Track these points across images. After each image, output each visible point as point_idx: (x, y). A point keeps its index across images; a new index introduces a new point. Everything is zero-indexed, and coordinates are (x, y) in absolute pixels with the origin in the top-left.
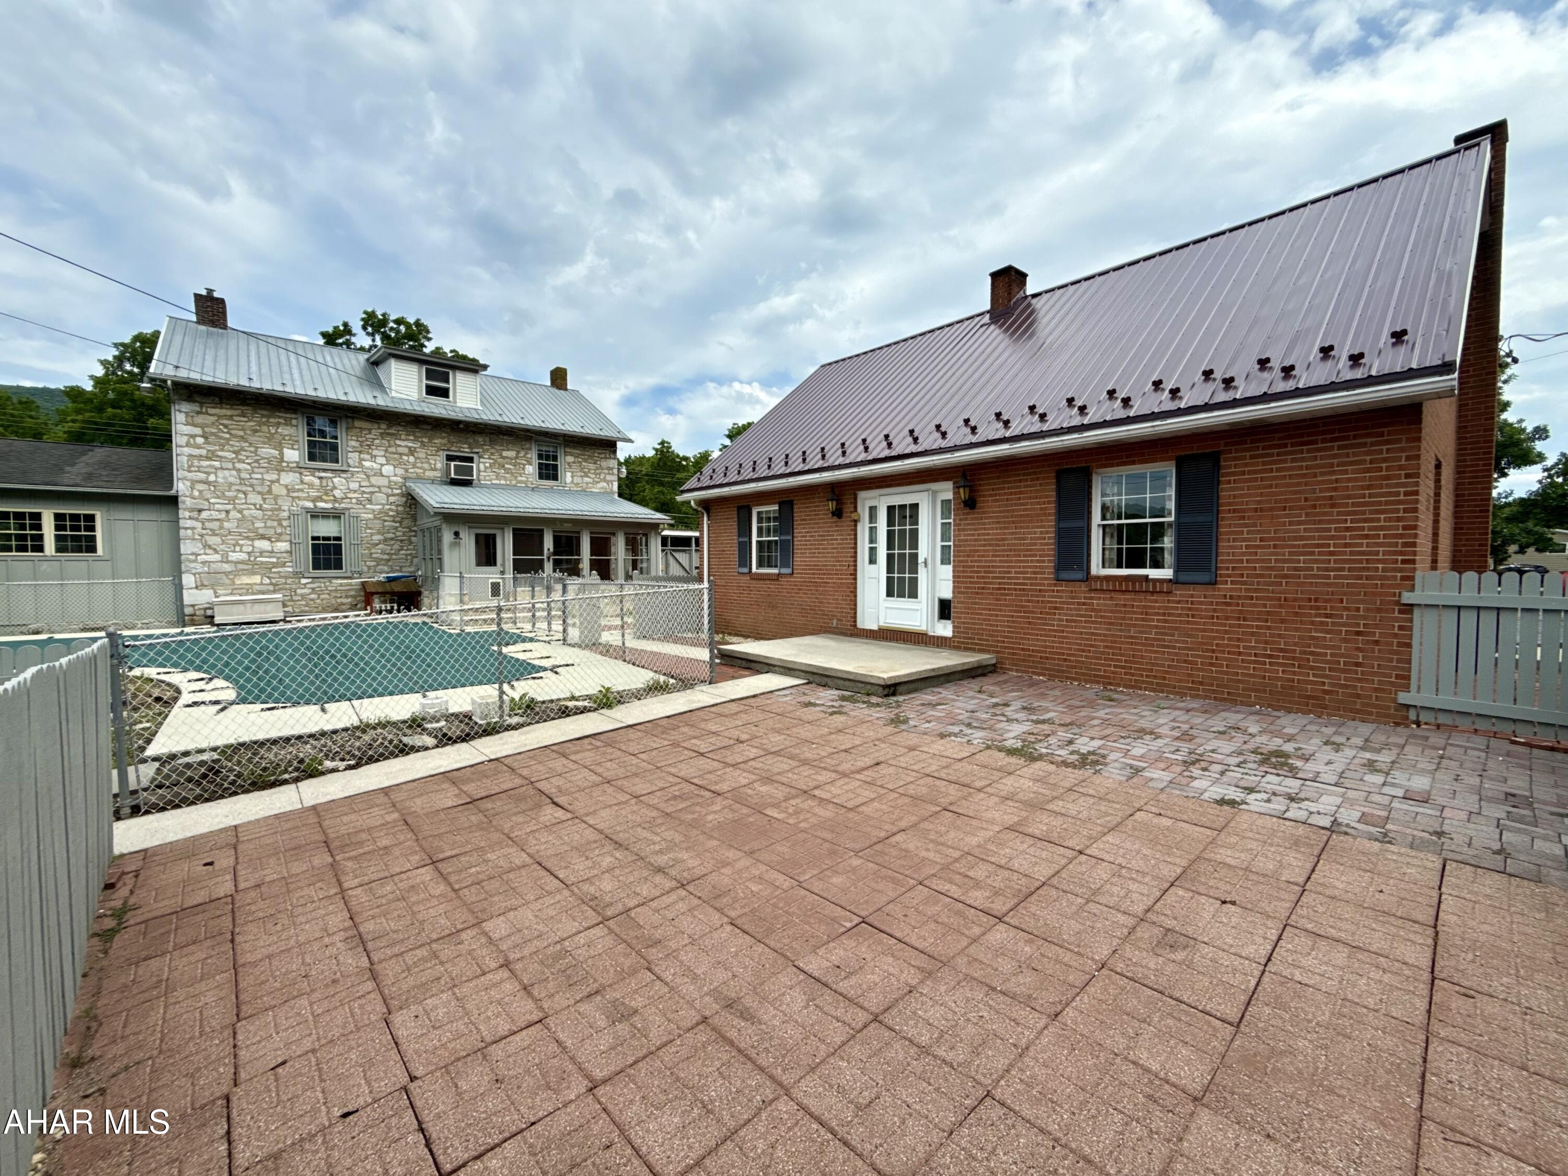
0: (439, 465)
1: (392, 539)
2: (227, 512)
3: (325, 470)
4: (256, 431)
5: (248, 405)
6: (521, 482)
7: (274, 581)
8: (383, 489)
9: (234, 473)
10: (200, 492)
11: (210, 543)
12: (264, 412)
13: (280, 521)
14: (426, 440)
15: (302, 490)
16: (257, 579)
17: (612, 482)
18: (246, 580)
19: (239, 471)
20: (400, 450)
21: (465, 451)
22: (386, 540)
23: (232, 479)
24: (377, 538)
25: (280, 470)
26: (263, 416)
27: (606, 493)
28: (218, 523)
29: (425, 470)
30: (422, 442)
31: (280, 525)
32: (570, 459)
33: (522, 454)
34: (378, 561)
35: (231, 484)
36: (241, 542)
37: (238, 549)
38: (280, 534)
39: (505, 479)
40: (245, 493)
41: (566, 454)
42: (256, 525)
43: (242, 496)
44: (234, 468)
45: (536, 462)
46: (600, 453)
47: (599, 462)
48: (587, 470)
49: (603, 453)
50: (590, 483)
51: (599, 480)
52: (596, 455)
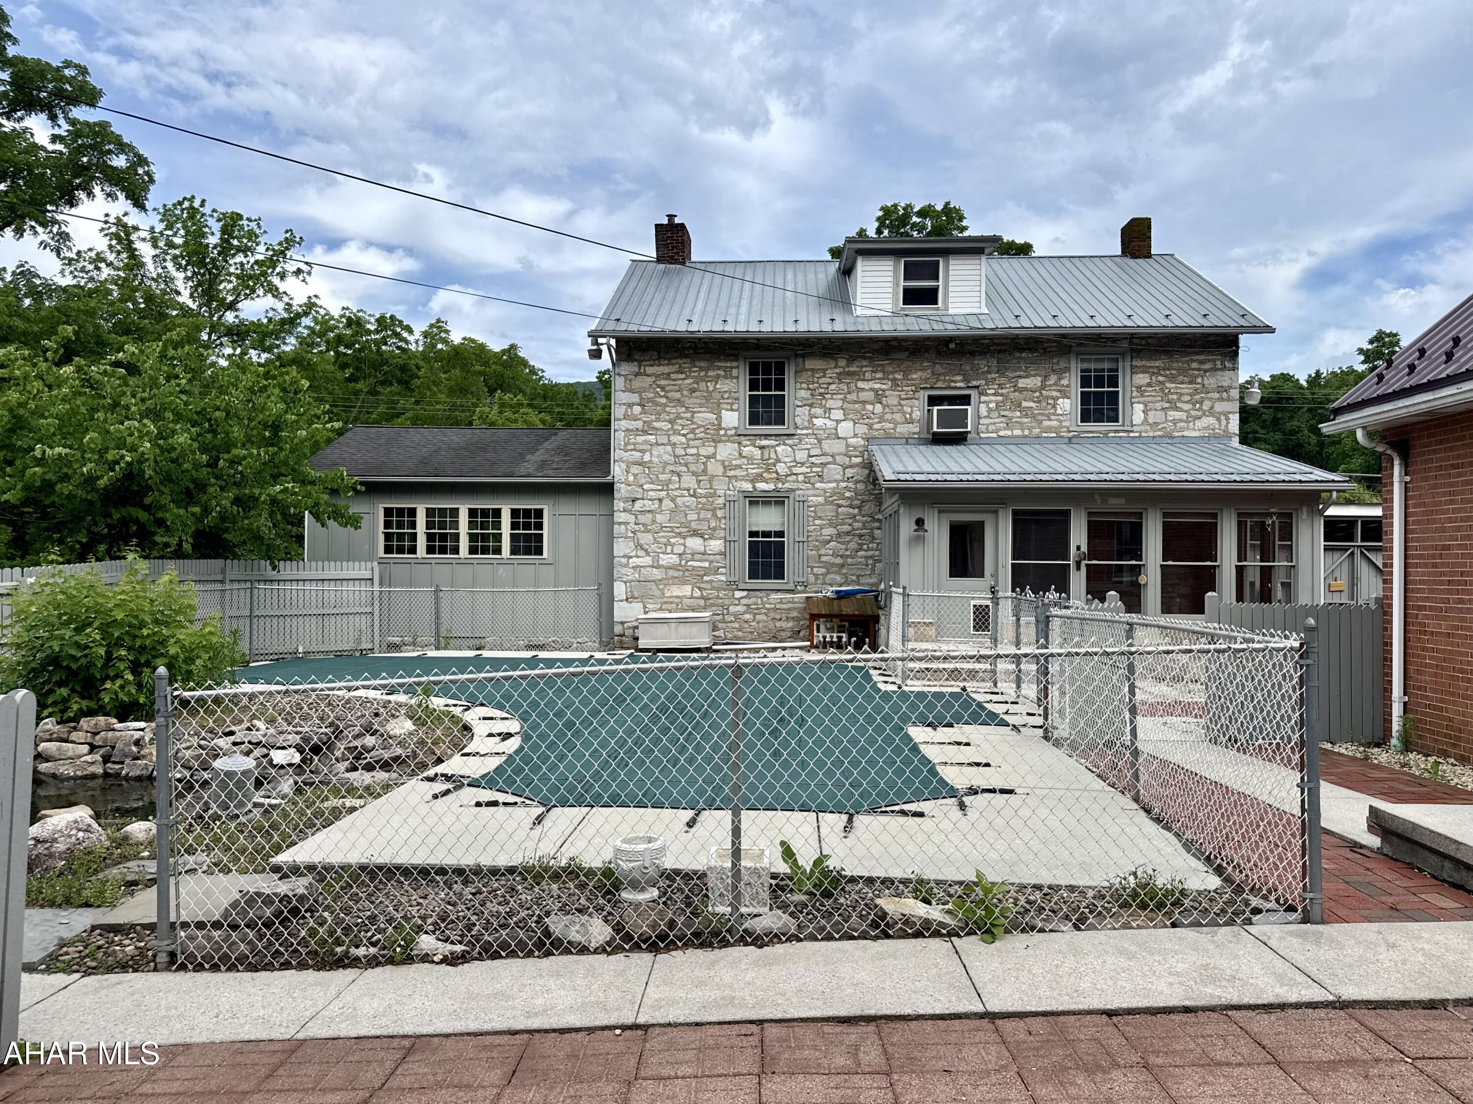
0: (917, 414)
1: (848, 533)
2: (660, 500)
3: (767, 436)
4: (693, 391)
5: (686, 357)
6: (1049, 429)
7: (705, 593)
8: (839, 459)
9: (669, 448)
10: (635, 475)
11: (641, 542)
12: (703, 364)
13: (714, 510)
14: (899, 376)
15: (739, 467)
16: (687, 590)
17: (1226, 414)
18: (676, 591)
19: (674, 445)
20: (864, 396)
21: (958, 385)
22: (839, 535)
23: (666, 457)
24: (829, 531)
25: (716, 441)
26: (701, 369)
27: (1212, 438)
28: (650, 516)
29: (896, 424)
30: (894, 380)
31: (715, 515)
32: (1142, 379)
33: (1052, 379)
34: (828, 567)
35: (666, 464)
36: (672, 540)
37: (669, 549)
38: (714, 529)
39: (1021, 426)
40: (679, 475)
41: (1134, 371)
42: (689, 517)
43: (676, 478)
44: (669, 443)
45: (1076, 390)
46: (1202, 362)
47: (1199, 380)
48: (1175, 397)
49: (1209, 360)
50: (1181, 420)
51: (1200, 413)
52: (1194, 365)
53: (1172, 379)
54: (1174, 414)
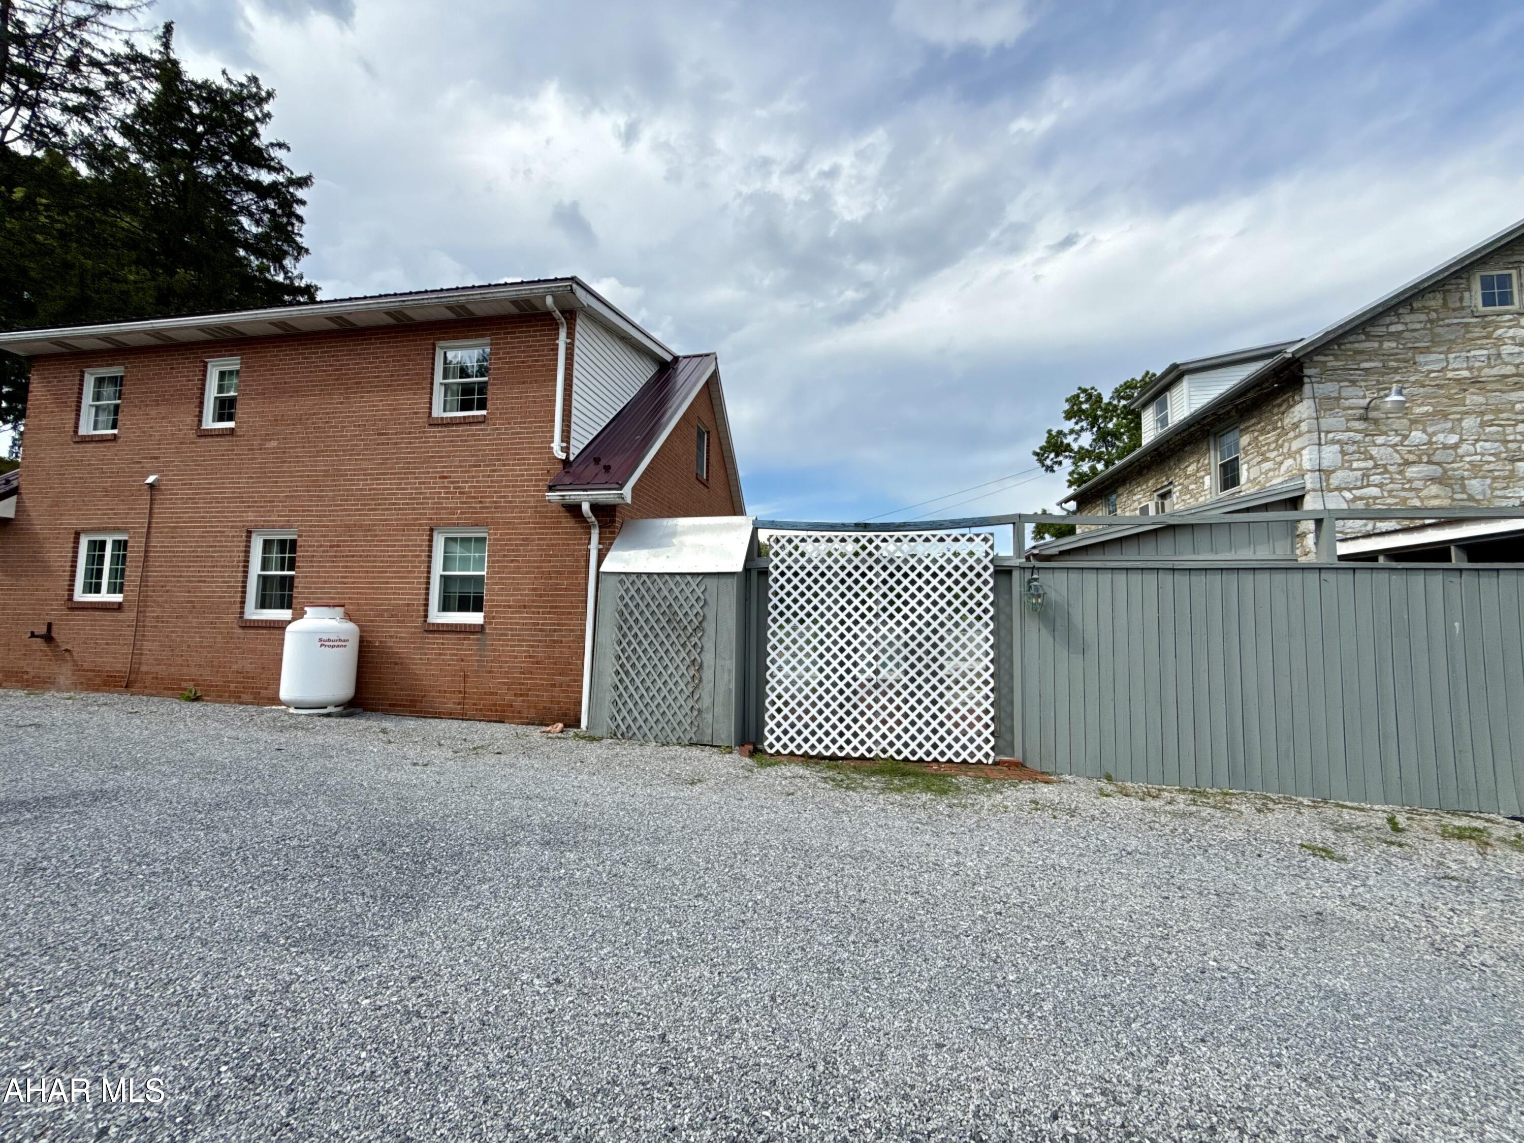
14: (1146, 486)
21: (1165, 484)
30: (1143, 489)
33: (1201, 462)
46: (1280, 405)
47: (1279, 424)
48: (1265, 448)
49: (1284, 401)
50: (1270, 470)
51: (1281, 458)
52: (1276, 410)
53: (1263, 432)
54: (1266, 466)
